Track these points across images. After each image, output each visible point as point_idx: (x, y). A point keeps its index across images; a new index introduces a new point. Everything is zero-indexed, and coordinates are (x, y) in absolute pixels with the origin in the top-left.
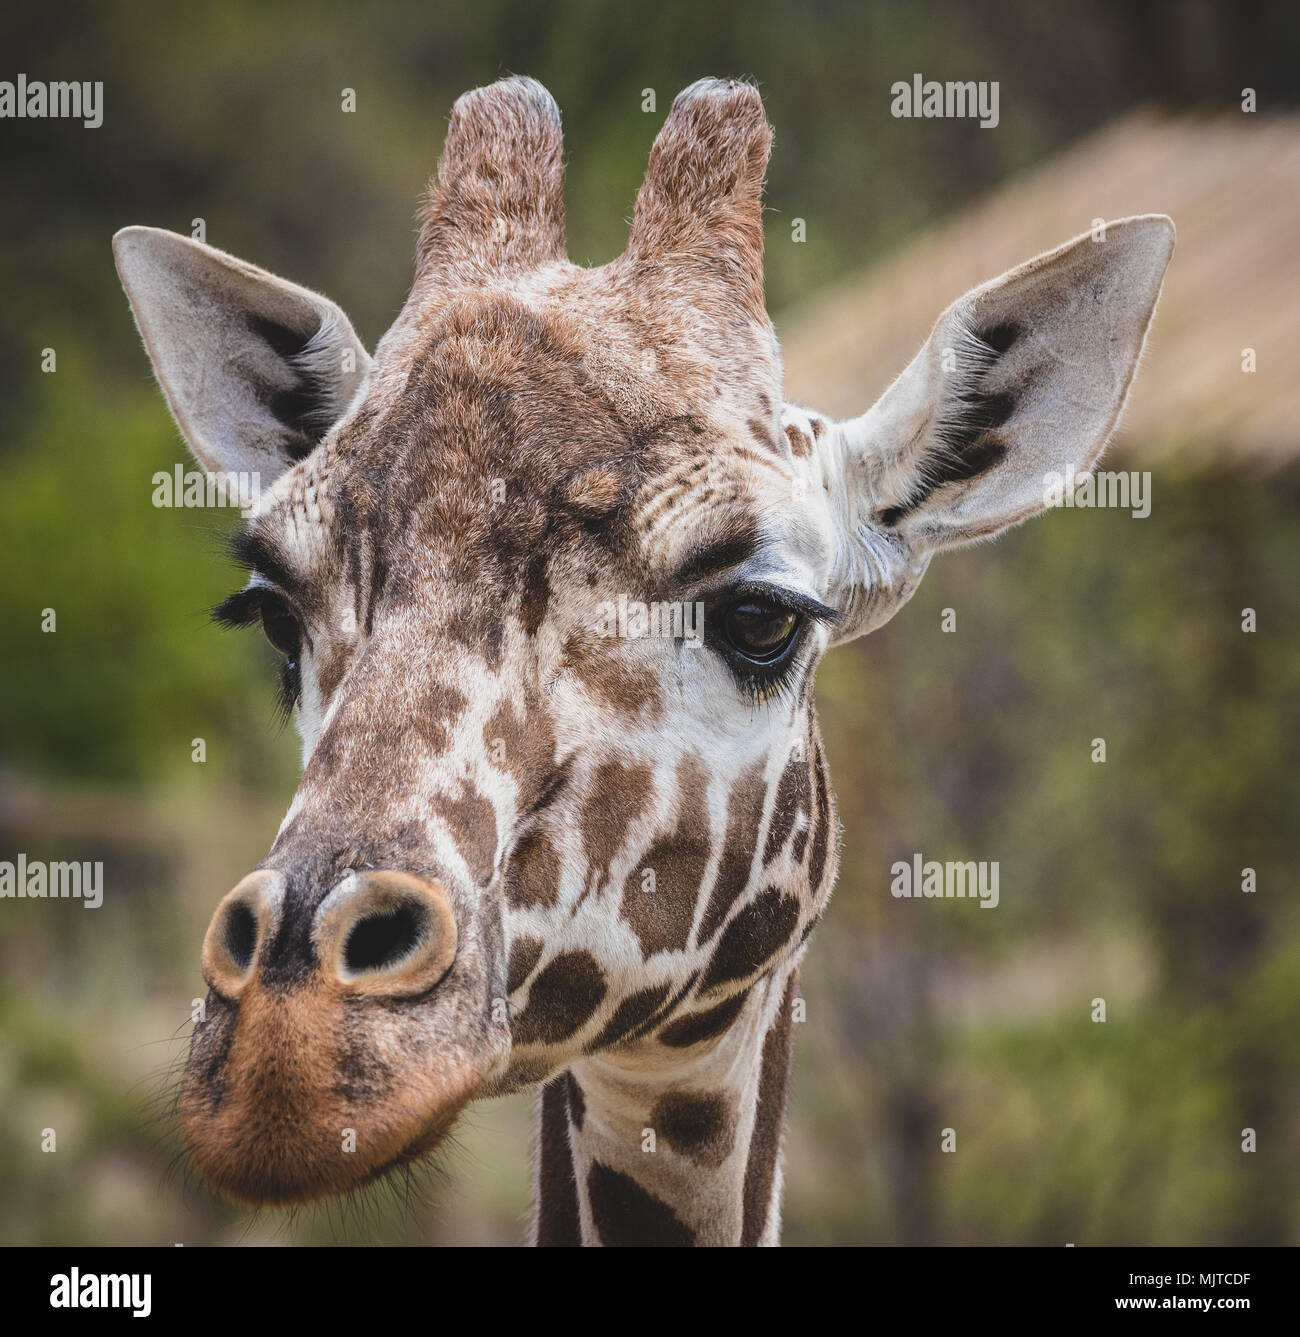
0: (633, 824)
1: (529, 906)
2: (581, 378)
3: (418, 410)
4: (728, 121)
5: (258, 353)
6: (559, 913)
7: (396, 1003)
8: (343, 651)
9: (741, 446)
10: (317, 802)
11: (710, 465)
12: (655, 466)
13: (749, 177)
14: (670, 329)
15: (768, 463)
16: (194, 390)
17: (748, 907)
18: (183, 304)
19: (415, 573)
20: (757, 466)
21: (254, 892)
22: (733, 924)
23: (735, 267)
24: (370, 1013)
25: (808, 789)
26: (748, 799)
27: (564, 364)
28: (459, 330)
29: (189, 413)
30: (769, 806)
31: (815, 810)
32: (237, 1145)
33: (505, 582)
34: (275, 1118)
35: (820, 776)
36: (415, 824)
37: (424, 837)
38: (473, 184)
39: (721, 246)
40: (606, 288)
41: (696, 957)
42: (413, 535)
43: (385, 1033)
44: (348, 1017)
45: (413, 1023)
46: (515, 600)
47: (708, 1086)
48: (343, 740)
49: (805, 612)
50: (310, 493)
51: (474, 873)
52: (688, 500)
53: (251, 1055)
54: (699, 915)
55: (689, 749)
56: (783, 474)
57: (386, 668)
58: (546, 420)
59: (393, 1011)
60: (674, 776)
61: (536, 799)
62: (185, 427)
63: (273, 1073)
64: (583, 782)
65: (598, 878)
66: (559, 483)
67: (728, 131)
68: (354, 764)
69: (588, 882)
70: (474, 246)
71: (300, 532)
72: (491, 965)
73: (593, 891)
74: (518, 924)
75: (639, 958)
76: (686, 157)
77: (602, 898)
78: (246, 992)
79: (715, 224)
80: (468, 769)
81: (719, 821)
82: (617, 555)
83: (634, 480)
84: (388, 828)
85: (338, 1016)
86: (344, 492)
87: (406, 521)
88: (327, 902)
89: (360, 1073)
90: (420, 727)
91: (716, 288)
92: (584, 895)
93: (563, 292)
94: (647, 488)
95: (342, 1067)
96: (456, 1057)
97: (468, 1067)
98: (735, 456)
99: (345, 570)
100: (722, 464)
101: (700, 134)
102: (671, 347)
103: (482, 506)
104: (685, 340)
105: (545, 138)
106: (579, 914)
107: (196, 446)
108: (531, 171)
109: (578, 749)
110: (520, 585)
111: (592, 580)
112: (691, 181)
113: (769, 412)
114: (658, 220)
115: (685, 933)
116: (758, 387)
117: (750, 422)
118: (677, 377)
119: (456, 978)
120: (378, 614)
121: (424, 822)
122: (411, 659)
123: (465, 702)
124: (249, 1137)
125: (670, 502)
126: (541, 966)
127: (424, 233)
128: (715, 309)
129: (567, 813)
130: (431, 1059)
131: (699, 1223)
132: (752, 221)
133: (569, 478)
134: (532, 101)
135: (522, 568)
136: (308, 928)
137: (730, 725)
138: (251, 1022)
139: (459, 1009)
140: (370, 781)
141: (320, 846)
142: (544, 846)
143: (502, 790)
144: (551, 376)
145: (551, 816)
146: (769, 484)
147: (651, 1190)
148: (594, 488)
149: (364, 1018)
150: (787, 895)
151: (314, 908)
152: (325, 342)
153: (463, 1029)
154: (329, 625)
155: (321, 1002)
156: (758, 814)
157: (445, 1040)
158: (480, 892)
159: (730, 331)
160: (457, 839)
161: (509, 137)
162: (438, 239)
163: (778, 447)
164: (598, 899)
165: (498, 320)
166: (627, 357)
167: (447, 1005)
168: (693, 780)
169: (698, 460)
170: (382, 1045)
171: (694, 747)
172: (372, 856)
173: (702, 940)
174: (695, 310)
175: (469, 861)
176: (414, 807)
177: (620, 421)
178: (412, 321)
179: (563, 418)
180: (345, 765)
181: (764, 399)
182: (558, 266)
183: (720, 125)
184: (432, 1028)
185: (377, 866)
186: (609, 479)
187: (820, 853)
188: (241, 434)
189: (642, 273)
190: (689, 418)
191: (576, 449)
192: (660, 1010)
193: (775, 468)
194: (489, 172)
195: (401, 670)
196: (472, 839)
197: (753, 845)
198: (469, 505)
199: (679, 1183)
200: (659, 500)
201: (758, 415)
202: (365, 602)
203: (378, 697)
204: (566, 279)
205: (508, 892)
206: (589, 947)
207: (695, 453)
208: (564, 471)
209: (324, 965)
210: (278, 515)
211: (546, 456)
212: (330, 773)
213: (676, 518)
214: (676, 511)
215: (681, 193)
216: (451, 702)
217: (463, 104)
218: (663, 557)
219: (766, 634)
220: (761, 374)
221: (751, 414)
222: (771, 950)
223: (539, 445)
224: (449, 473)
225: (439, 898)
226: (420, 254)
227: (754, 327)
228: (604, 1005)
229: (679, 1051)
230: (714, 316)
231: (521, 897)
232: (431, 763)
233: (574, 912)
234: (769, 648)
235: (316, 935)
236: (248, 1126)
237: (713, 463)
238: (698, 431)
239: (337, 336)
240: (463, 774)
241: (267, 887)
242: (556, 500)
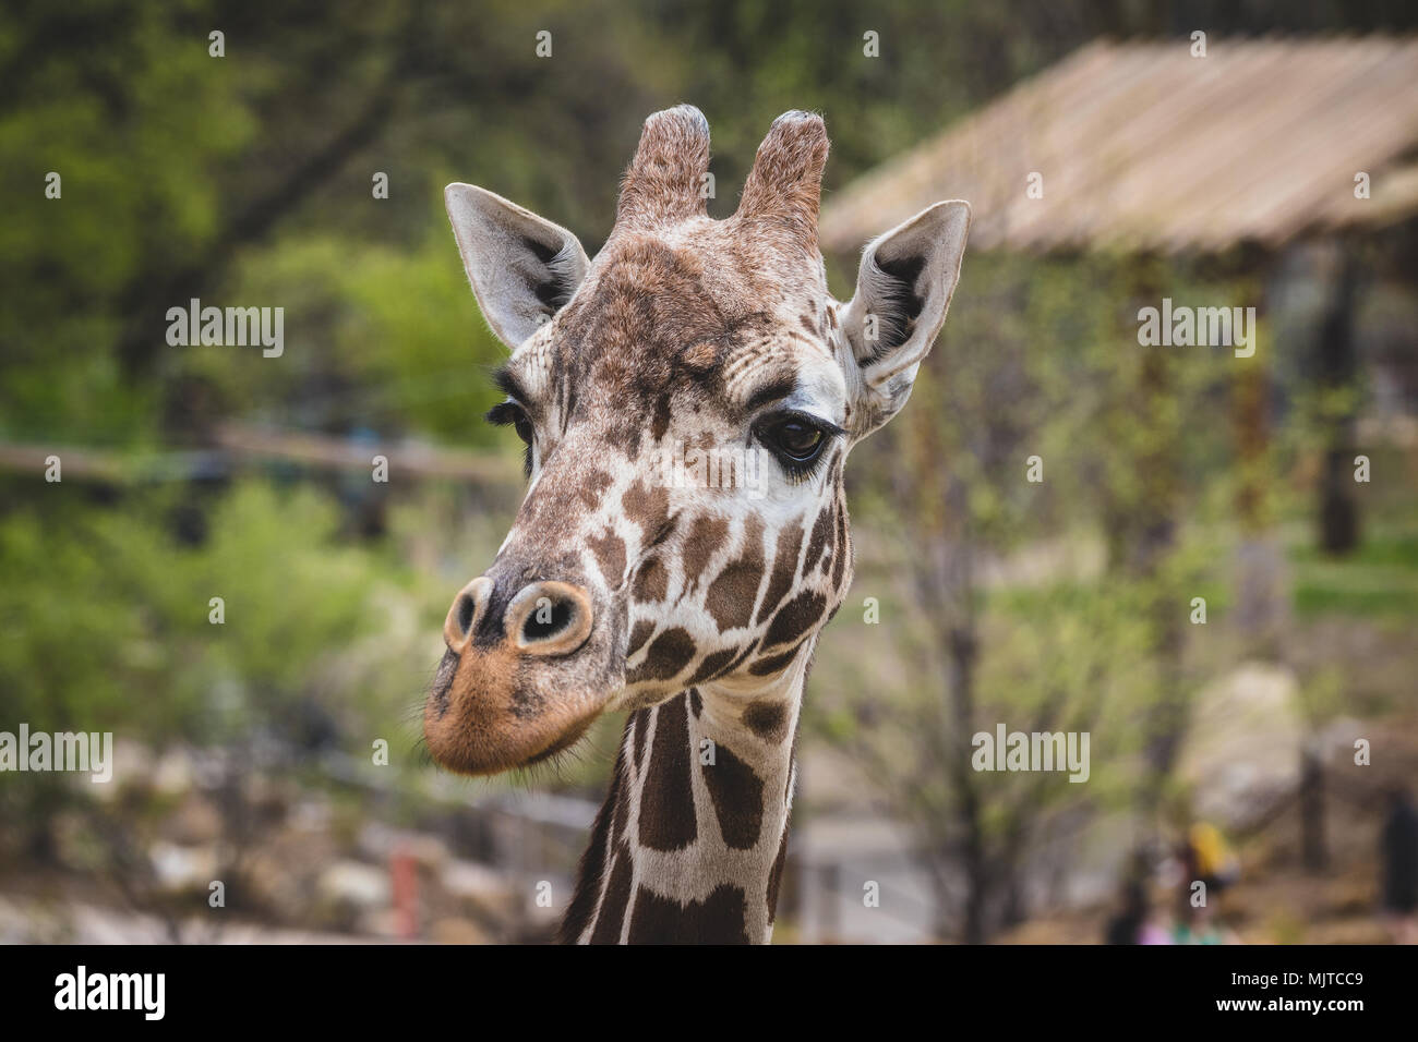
0: (714, 554)
1: (648, 601)
2: (698, 288)
3: (600, 305)
4: (802, 136)
5: (529, 260)
6: (667, 605)
7: (552, 659)
8: (553, 445)
9: (793, 331)
10: (519, 538)
11: (773, 342)
12: (740, 342)
13: (813, 169)
14: (756, 260)
15: (808, 341)
16: (488, 280)
17: (792, 601)
18: (485, 230)
19: (590, 402)
20: (802, 342)
21: (475, 591)
22: (782, 611)
23: (800, 223)
24: (536, 666)
25: (832, 532)
26: (791, 539)
27: (689, 281)
28: (626, 259)
29: (484, 294)
30: (806, 543)
31: (836, 543)
32: (450, 739)
33: (644, 409)
34: (473, 724)
35: (841, 523)
36: (574, 553)
37: (579, 561)
38: (652, 169)
39: (792, 211)
40: (723, 233)
41: (756, 631)
42: (591, 379)
43: (543, 678)
44: (521, 668)
45: (561, 672)
46: (649, 420)
47: (776, 698)
48: (538, 501)
49: (827, 432)
50: (541, 350)
51: (609, 583)
52: (757, 362)
53: (462, 687)
54: (757, 607)
55: (753, 509)
56: (816, 348)
57: (567, 459)
58: (674, 314)
59: (549, 664)
60: (743, 526)
61: (655, 538)
62: (481, 302)
63: (474, 698)
64: (685, 528)
65: (691, 586)
66: (680, 351)
67: (801, 142)
68: (542, 515)
69: (685, 588)
70: (649, 205)
71: (534, 372)
72: (616, 638)
73: (688, 593)
74: (638, 612)
75: (717, 633)
76: (775, 157)
77: (694, 598)
78: (464, 649)
79: (789, 198)
80: (610, 520)
81: (770, 551)
82: (712, 394)
83: (726, 350)
84: (558, 555)
85: (515, 666)
86: (558, 351)
87: (588, 370)
88: (515, 600)
89: (525, 700)
90: (583, 495)
91: (788, 236)
92: (682, 595)
93: (696, 236)
94: (733, 355)
95: (515, 697)
96: (585, 693)
97: (593, 698)
98: (789, 336)
99: (556, 397)
100: (780, 341)
101: (785, 144)
102: (757, 271)
103: (632, 364)
104: (765, 267)
105: (697, 142)
106: (679, 606)
107: (487, 313)
108: (687, 161)
109: (682, 509)
110: (653, 411)
111: (697, 409)
112: (777, 172)
113: (814, 311)
114: (756, 194)
115: (748, 618)
116: (809, 296)
117: (801, 317)
118: (757, 288)
119: (591, 646)
120: (570, 425)
121: (580, 553)
122: (582, 454)
123: (612, 480)
124: (457, 734)
125: (747, 364)
126: (654, 636)
127: (622, 197)
128: (786, 249)
129: (675, 547)
130: (570, 694)
131: (767, 776)
132: (812, 197)
133: (686, 348)
134: (691, 120)
135: (654, 401)
136: (502, 614)
137: (779, 496)
138: (464, 668)
139: (591, 665)
140: (550, 526)
141: (517, 564)
142: (659, 566)
143: (631, 534)
144: (679, 287)
145: (664, 548)
146: (807, 353)
147: (740, 757)
148: (700, 355)
149: (532, 668)
150: (818, 595)
151: (507, 602)
152: (565, 257)
153: (592, 676)
154: (546, 429)
155: (505, 658)
156: (798, 548)
157: (580, 683)
158: (612, 594)
159: (793, 262)
160: (600, 562)
161: (675, 142)
162: (630, 200)
163: (818, 331)
164: (691, 597)
165: (651, 254)
166: (730, 276)
167: (584, 662)
168: (754, 528)
169: (765, 339)
170: (540, 685)
171: (756, 509)
172: (546, 571)
173: (760, 620)
174: (773, 249)
175: (606, 576)
176: (575, 543)
177: (720, 315)
178: (610, 249)
179: (685, 312)
180: (537, 516)
181: (812, 303)
182: (697, 219)
183: (797, 139)
184: (572, 676)
185: (548, 578)
186: (711, 350)
187: (839, 569)
188: (515, 308)
189: (744, 226)
190: (763, 314)
191: (692, 331)
192: (733, 661)
193: (812, 344)
194: (661, 162)
195: (576, 460)
196: (609, 562)
197: (795, 566)
198: (624, 363)
199: (757, 754)
200: (740, 362)
201: (807, 312)
202: (564, 417)
203: (560, 476)
204: (702, 227)
205: (634, 592)
206: (685, 625)
207: (764, 335)
208: (683, 344)
209: (510, 637)
210: (523, 361)
211: (673, 335)
212: (529, 520)
213: (749, 372)
214: (750, 368)
215: (771, 179)
216: (604, 480)
217: (650, 121)
218: (739, 395)
219: (803, 442)
220: (811, 288)
221: (803, 312)
222: (807, 626)
223: (668, 329)
224: (614, 343)
225: (583, 598)
226: (619, 209)
227: (809, 260)
228: (694, 659)
229: (762, 678)
230: (785, 253)
231: (642, 595)
232: (587, 517)
233: (676, 605)
234: (804, 450)
235: (507, 619)
236: (457, 727)
237: (774, 342)
238: (767, 322)
239: (573, 253)
240: (607, 524)
241: (482, 588)
242: (677, 361)
